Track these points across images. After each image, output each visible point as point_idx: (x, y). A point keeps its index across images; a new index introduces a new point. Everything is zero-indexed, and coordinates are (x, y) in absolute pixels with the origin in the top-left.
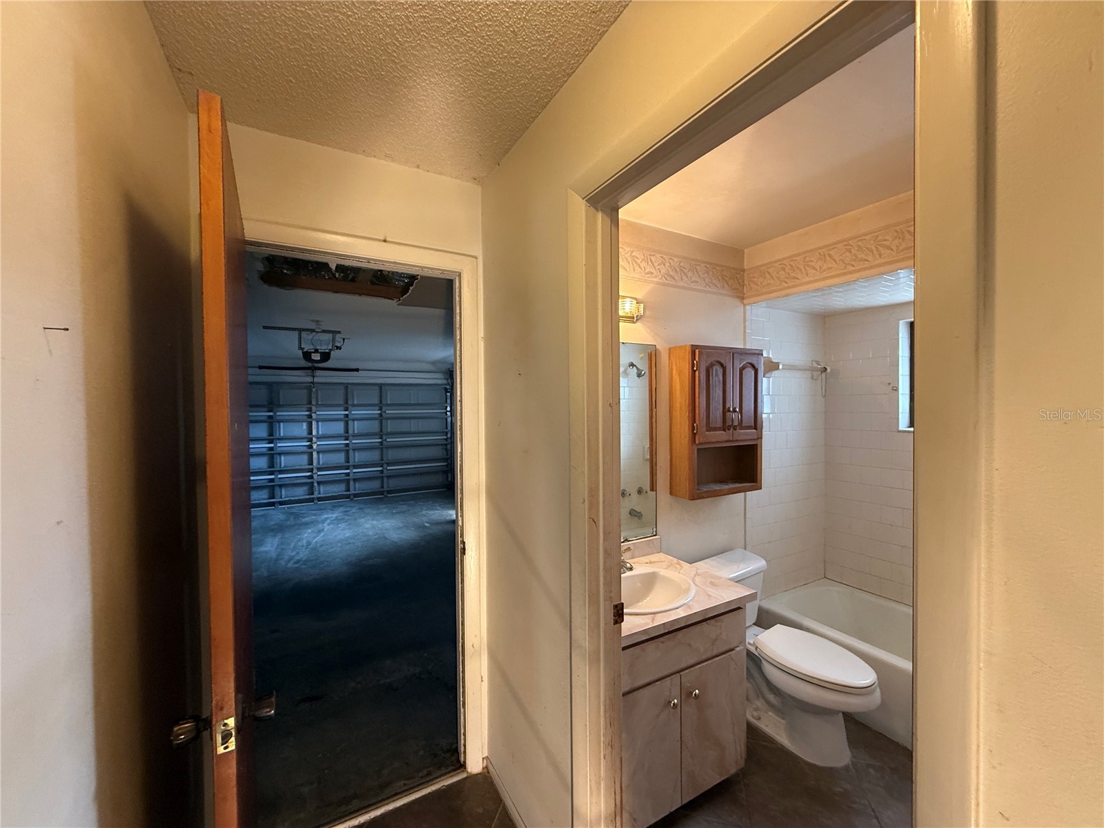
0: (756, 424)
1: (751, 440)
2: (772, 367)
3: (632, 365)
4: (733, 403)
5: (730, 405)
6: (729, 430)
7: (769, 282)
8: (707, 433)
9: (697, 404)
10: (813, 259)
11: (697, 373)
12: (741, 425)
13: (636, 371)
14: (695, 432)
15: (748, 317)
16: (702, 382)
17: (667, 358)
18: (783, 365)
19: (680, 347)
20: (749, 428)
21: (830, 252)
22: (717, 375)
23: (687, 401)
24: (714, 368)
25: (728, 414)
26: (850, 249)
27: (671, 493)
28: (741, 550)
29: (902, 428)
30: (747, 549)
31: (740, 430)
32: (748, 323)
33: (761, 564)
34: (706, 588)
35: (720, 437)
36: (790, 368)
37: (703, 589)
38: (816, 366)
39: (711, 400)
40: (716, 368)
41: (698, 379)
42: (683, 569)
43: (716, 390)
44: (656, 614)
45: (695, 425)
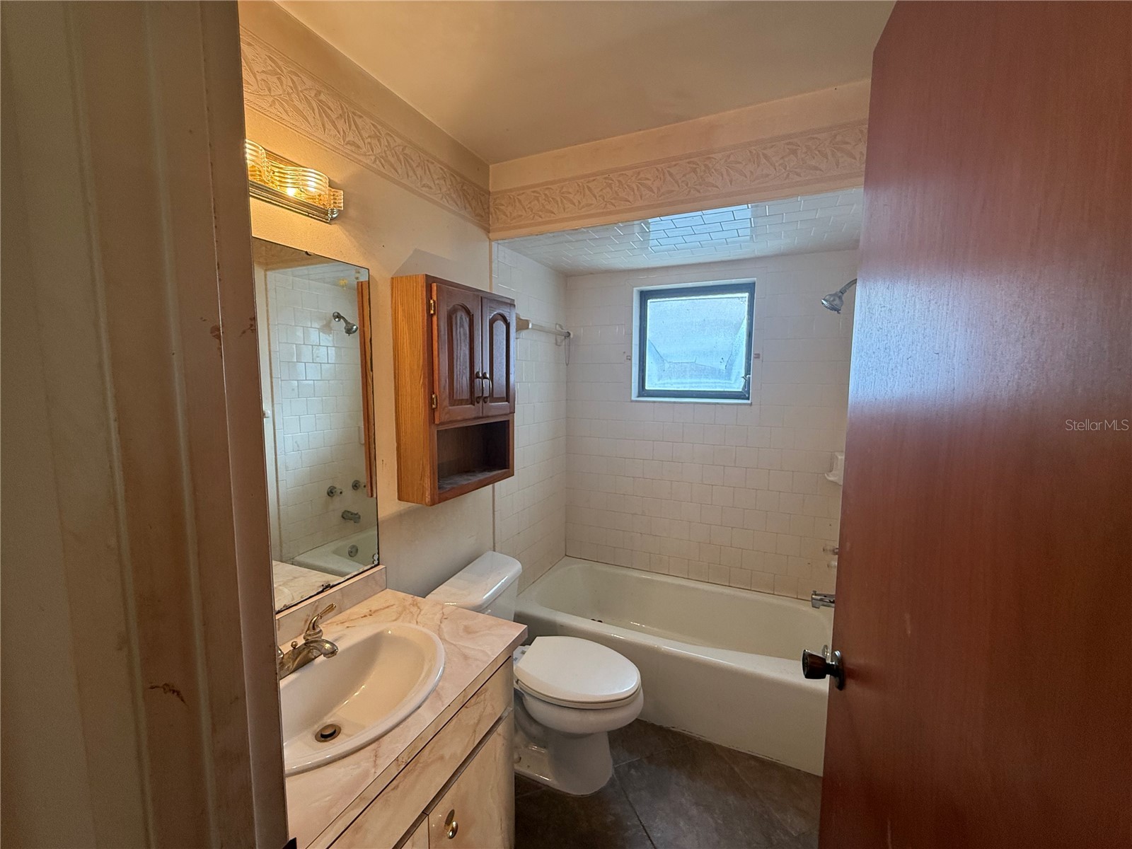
0: (508, 396)
1: (502, 415)
2: (523, 325)
3: (338, 316)
4: (482, 366)
5: (477, 369)
6: (478, 403)
7: (520, 213)
8: (450, 408)
9: (436, 367)
10: (570, 190)
11: (435, 318)
12: (492, 397)
13: (345, 325)
14: (434, 406)
15: (494, 257)
16: (442, 333)
17: (389, 293)
18: (532, 324)
19: (409, 278)
20: (500, 399)
21: (589, 185)
22: (462, 326)
23: (421, 361)
24: (459, 314)
25: (477, 380)
26: (611, 184)
27: (399, 497)
28: (491, 552)
29: (634, 398)
30: (497, 549)
31: (490, 402)
32: (494, 265)
33: (515, 568)
34: (460, 643)
35: (466, 414)
36: (539, 329)
37: (455, 645)
38: (560, 329)
39: (455, 361)
40: (461, 315)
41: (436, 328)
42: (422, 612)
43: (461, 346)
44: (381, 740)
45: (433, 396)
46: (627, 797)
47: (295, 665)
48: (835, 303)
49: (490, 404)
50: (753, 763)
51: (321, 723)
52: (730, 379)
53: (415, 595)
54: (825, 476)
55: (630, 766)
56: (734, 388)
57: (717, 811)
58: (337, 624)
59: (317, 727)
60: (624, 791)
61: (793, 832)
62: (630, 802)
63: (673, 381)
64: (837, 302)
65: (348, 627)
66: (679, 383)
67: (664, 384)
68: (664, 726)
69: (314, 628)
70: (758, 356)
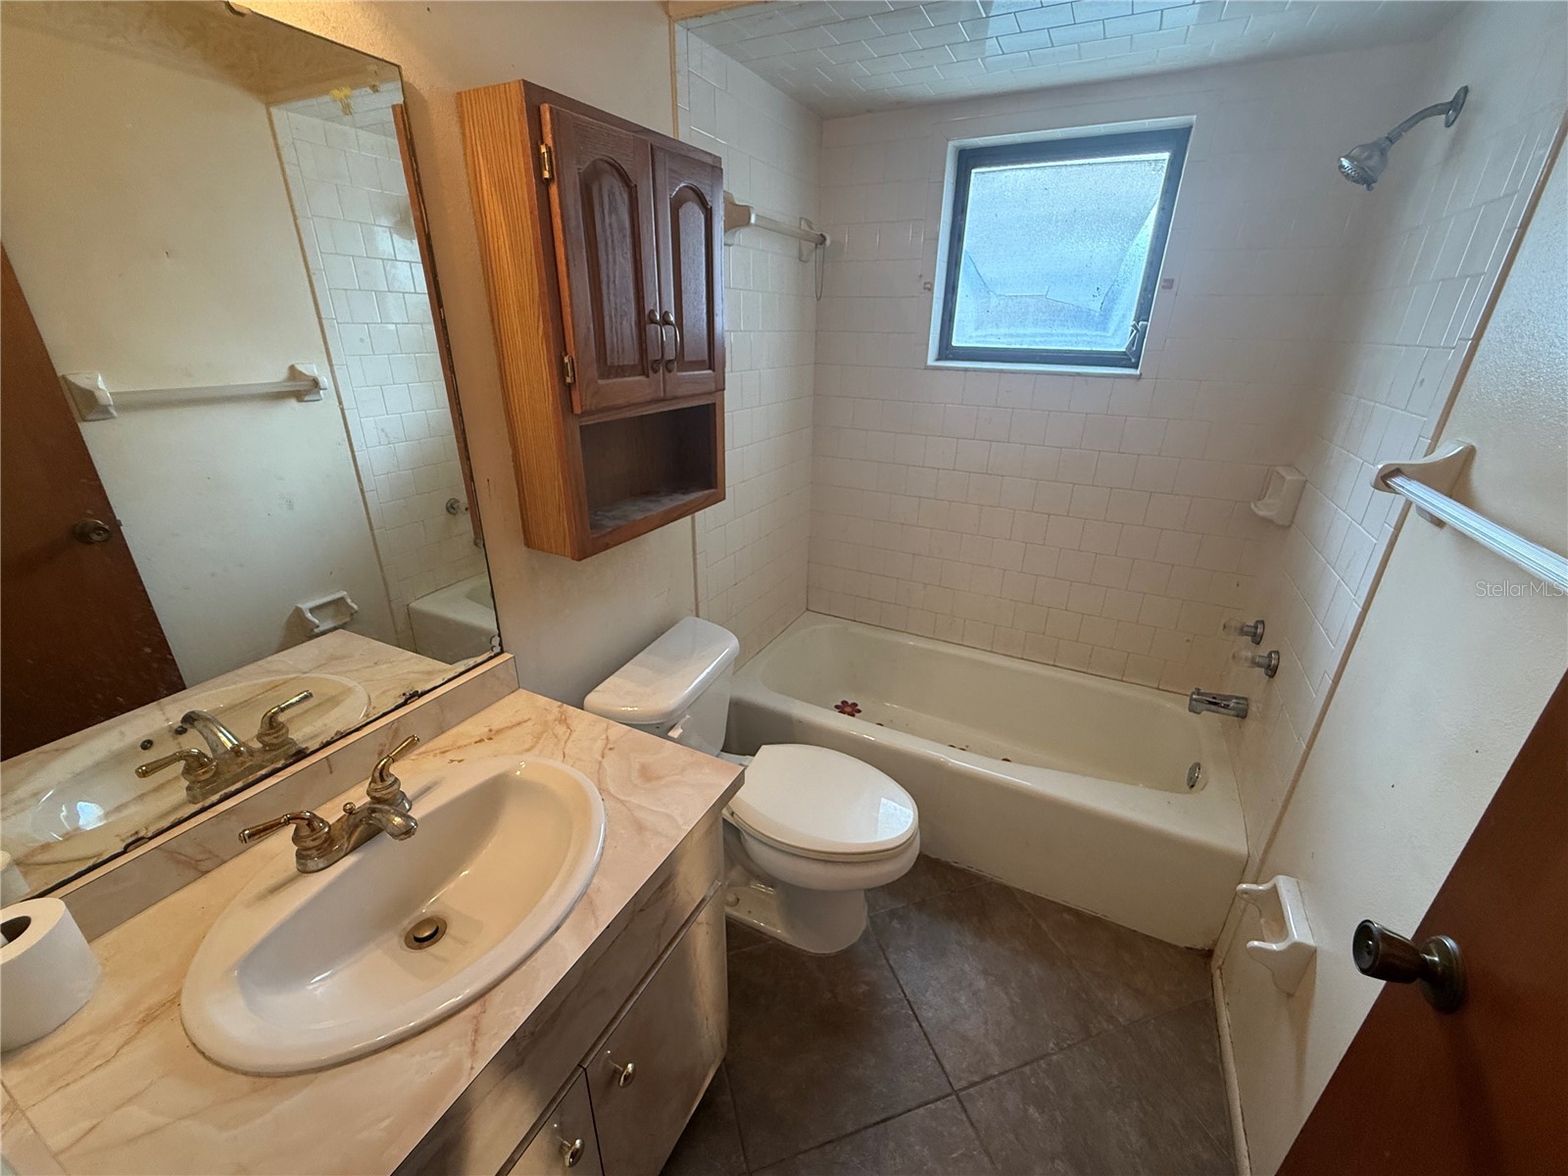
0: (712, 358)
1: (703, 394)
2: (739, 217)
4: (658, 297)
5: (651, 303)
6: (656, 371)
8: (600, 382)
9: (566, 299)
11: (554, 190)
12: (681, 361)
14: (569, 380)
15: (680, 60)
16: (573, 223)
17: (456, 130)
18: (757, 216)
19: (492, 91)
20: (697, 365)
22: (613, 209)
23: (536, 285)
24: (606, 182)
25: (651, 328)
27: (528, 543)
28: (692, 618)
29: (931, 362)
30: (701, 614)
31: (678, 371)
32: (681, 80)
33: (730, 645)
34: (631, 799)
35: (634, 392)
36: (769, 226)
37: (622, 802)
38: (808, 229)
39: (604, 287)
40: (610, 183)
41: (559, 210)
42: (574, 735)
43: (614, 255)
44: (487, 996)
45: (566, 360)
46: (887, 960)
47: (352, 842)
48: (1371, 163)
49: (679, 374)
50: (1066, 916)
51: (416, 914)
52: (1105, 329)
53: (563, 702)
54: (1250, 507)
55: (893, 914)
56: (1112, 346)
57: (1013, 985)
58: (435, 755)
59: (407, 923)
60: (883, 951)
61: (1121, 1020)
62: (891, 967)
63: (1003, 331)
64: (1374, 162)
65: (452, 761)
66: (1011, 336)
67: (985, 336)
68: (943, 860)
69: (382, 780)
70: (1169, 284)
